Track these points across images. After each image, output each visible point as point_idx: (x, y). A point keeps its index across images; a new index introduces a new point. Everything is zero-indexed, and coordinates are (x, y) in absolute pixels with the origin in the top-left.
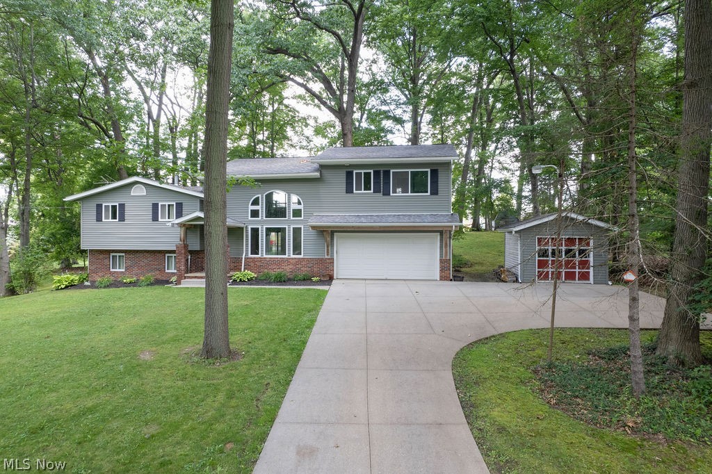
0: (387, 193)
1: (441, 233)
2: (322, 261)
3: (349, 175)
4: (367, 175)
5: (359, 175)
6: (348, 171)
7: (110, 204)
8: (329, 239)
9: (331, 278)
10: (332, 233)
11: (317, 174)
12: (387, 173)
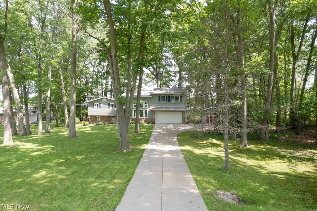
0: (169, 101)
1: (183, 111)
2: (152, 119)
3: (159, 97)
4: (164, 97)
5: (162, 97)
6: (159, 96)
7: (97, 104)
8: (154, 113)
9: (155, 123)
10: (155, 111)
11: (151, 97)
12: (169, 96)
